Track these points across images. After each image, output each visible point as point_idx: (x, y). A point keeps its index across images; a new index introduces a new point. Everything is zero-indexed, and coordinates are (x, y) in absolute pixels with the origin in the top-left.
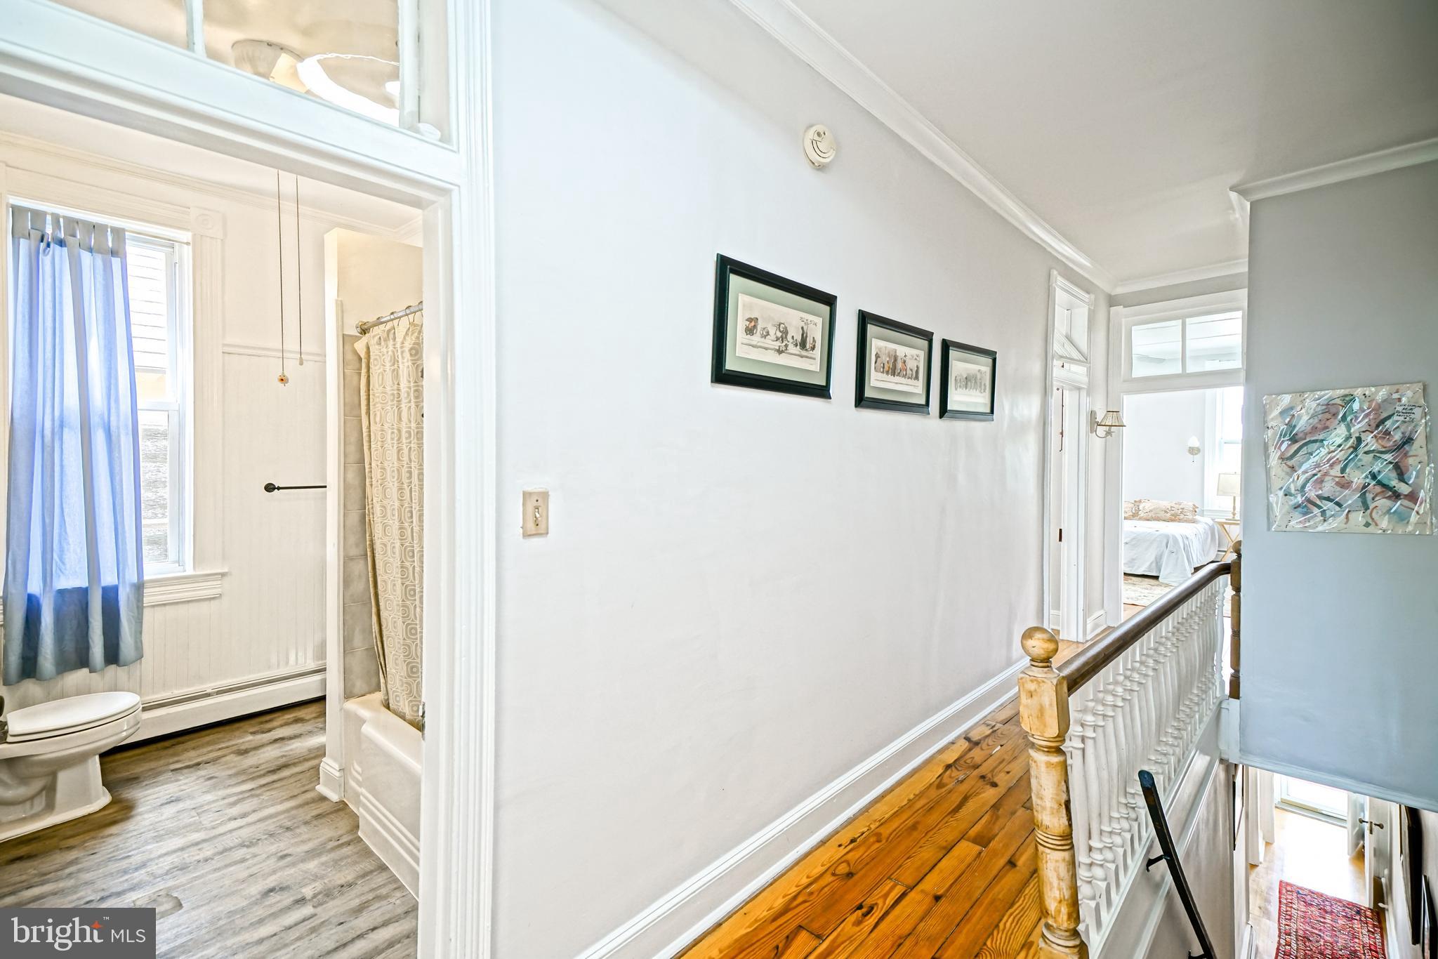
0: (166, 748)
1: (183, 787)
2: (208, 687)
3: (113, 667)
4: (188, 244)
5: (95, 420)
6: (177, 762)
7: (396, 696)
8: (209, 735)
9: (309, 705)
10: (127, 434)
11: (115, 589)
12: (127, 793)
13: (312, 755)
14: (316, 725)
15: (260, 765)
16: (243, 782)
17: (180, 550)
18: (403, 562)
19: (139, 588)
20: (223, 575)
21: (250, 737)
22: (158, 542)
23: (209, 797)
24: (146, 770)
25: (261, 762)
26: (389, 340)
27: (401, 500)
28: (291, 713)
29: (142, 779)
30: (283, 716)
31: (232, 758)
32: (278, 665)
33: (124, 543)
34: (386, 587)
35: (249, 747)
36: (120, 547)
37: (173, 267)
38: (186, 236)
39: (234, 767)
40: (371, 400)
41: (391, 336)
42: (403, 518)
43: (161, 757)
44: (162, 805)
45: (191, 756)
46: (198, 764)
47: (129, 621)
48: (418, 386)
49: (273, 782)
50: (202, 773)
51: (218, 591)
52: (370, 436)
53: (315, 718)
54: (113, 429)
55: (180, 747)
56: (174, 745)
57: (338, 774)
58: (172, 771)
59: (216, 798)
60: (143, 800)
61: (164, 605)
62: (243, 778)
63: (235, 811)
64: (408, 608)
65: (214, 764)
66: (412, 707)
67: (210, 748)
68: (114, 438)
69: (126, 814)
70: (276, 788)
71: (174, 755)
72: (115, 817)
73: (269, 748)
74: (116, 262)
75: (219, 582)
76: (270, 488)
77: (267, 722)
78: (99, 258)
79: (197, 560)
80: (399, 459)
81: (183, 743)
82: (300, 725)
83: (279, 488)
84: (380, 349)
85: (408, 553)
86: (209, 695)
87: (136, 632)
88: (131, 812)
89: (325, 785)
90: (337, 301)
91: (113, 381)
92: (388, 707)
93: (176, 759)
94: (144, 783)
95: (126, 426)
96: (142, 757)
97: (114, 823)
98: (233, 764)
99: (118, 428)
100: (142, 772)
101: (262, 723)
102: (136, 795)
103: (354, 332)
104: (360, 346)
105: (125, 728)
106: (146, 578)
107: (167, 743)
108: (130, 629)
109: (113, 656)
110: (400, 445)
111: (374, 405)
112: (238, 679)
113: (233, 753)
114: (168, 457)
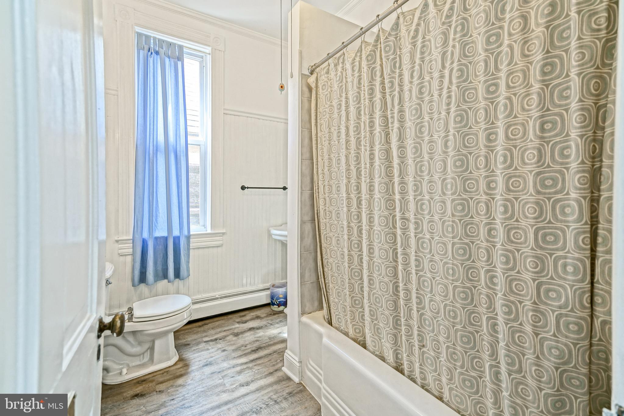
0: (200, 326)
1: (212, 355)
2: (217, 294)
3: (177, 280)
4: (209, 54)
5: (171, 148)
6: (206, 336)
7: (339, 318)
8: (218, 321)
9: (260, 308)
10: (184, 156)
11: (178, 238)
12: (186, 354)
13: (272, 343)
14: (268, 321)
15: (247, 345)
16: (240, 356)
17: (205, 220)
18: (349, 223)
19: (188, 237)
20: (223, 234)
21: (237, 325)
22: (197, 215)
23: (225, 365)
24: (192, 340)
25: (247, 343)
26: (339, 64)
27: (349, 178)
28: (253, 312)
29: (191, 345)
30: (250, 313)
31: (231, 337)
32: (247, 285)
33: (182, 214)
34: (331, 241)
35: (239, 331)
36: (181, 215)
37: (202, 68)
38: (208, 50)
39: (234, 344)
40: (318, 116)
41: (341, 60)
42: (349, 191)
43: (198, 332)
44: (203, 366)
45: (213, 334)
46: (216, 339)
47: (184, 255)
48: (372, 85)
49: (257, 359)
50: (219, 346)
51: (221, 242)
52: (317, 140)
53: (267, 316)
54: (178, 152)
55: (206, 327)
56: (203, 325)
57: (298, 364)
58: (205, 342)
59: (229, 366)
60: (193, 361)
61: (199, 248)
62: (239, 353)
63: (242, 378)
64: (353, 256)
65: (224, 341)
66: (355, 329)
67: (219, 330)
68: (178, 157)
69: (186, 370)
70: (259, 364)
71: (204, 331)
72: (181, 371)
73: (248, 334)
74: (179, 64)
75: (221, 238)
76: (243, 188)
77: (243, 316)
78: (172, 60)
79: (212, 227)
80: (347, 148)
81: (207, 324)
82: (259, 320)
83: (248, 188)
84: (328, 77)
85: (354, 216)
86: (217, 299)
87: (187, 262)
88: (188, 369)
89: (287, 367)
90: (299, 50)
91: (178, 126)
92: (330, 323)
93: (205, 334)
94: (193, 348)
95: (183, 151)
96: (190, 330)
97: (181, 376)
98: (232, 343)
99: (180, 152)
100: (191, 340)
101: (241, 317)
102: (190, 357)
103: (307, 72)
104: (312, 80)
105: (185, 317)
106: (191, 233)
107: (200, 323)
108: (185, 260)
109: (177, 275)
110: (348, 138)
111: (320, 119)
112: (230, 291)
113: (231, 334)
114: (200, 170)
